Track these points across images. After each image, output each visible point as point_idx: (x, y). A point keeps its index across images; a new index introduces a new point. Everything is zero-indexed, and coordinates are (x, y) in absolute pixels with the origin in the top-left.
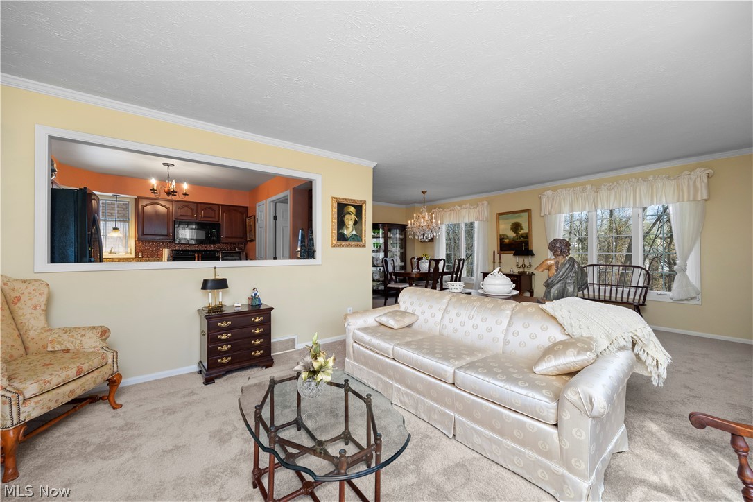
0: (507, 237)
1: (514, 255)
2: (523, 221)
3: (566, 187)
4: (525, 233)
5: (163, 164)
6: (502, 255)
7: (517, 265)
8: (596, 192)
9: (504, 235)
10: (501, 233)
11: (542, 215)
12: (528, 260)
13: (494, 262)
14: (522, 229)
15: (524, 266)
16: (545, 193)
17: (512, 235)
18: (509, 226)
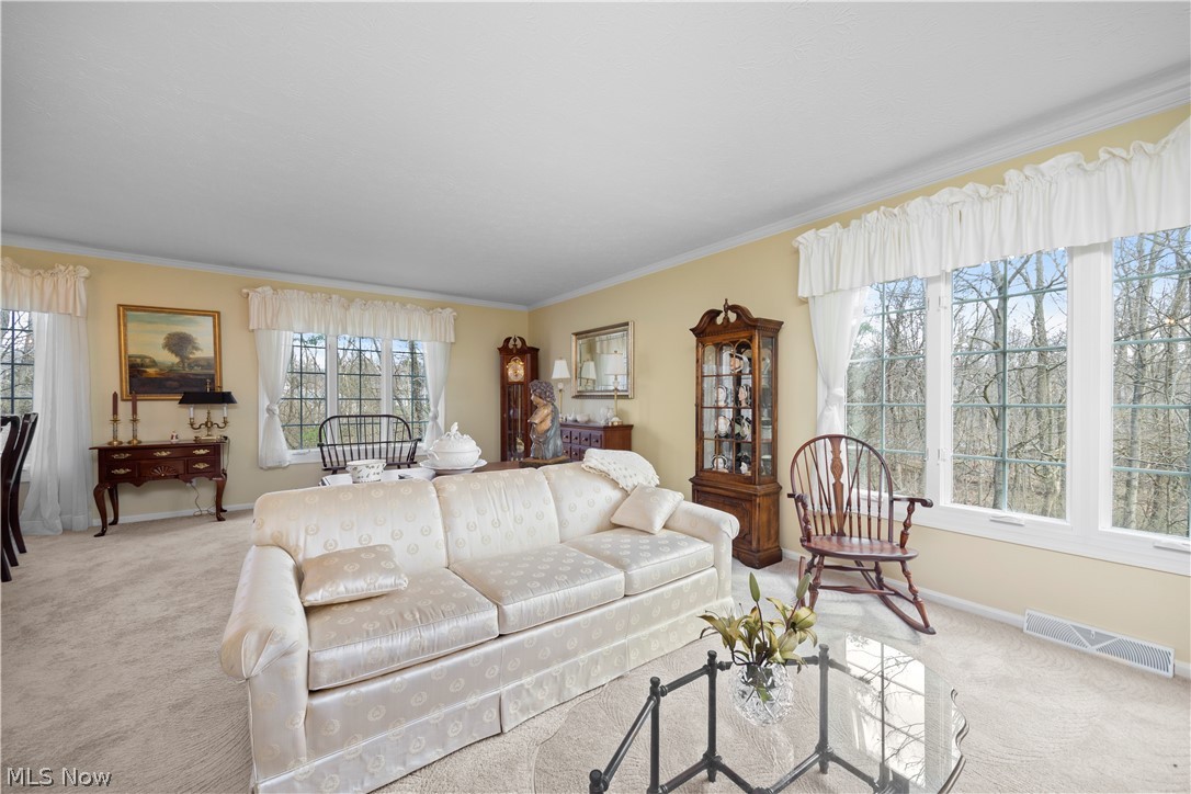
0: (154, 364)
1: (181, 402)
2: (201, 332)
3: (299, 288)
4: (204, 359)
6: (140, 405)
7: (192, 424)
8: (347, 308)
9: (143, 357)
10: (132, 351)
11: (251, 328)
12: (219, 413)
13: (115, 421)
14: (197, 349)
15: (209, 425)
16: (259, 289)
17: (168, 358)
18: (161, 340)
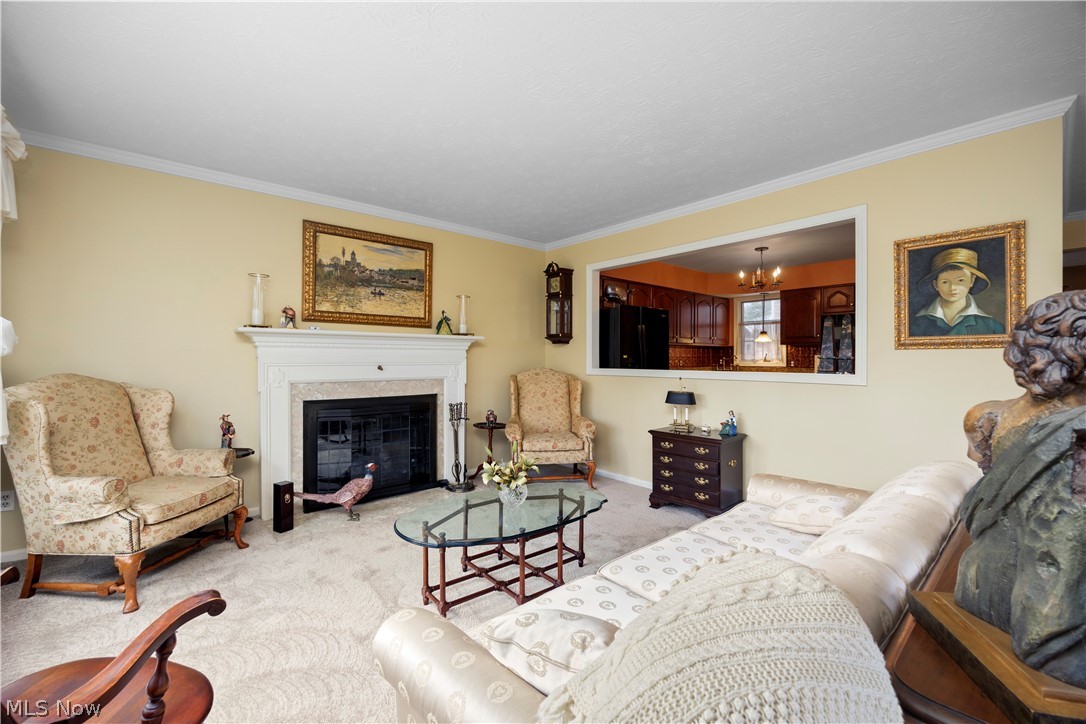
5: (756, 249)
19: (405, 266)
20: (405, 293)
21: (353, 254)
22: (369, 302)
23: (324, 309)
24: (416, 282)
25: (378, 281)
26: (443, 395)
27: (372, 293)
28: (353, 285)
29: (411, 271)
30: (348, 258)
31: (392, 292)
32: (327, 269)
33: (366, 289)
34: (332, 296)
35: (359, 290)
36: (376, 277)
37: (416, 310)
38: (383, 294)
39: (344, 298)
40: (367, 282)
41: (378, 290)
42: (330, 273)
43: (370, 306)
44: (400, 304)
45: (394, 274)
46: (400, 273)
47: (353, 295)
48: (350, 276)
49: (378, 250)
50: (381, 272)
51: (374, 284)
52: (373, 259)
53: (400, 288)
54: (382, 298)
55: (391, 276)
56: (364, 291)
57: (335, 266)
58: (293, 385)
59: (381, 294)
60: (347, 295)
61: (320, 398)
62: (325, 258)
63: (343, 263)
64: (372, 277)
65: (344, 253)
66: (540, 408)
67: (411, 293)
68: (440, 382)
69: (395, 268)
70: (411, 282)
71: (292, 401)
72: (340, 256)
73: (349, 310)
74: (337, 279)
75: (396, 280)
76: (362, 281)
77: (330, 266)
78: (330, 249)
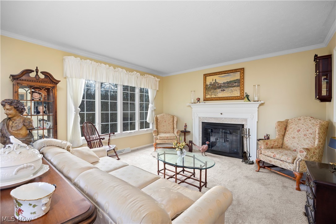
19: (232, 79)
20: (232, 89)
21: (216, 80)
22: (220, 94)
23: (208, 97)
24: (236, 84)
25: (223, 86)
26: (247, 125)
27: (221, 90)
28: (215, 89)
29: (235, 80)
30: (214, 81)
31: (228, 89)
32: (208, 86)
33: (219, 89)
34: (210, 93)
35: (217, 90)
36: (222, 85)
37: (237, 93)
38: (225, 90)
39: (213, 93)
40: (219, 87)
41: (223, 89)
42: (209, 87)
43: (221, 94)
44: (230, 93)
45: (228, 83)
46: (231, 82)
47: (215, 92)
48: (215, 87)
49: (223, 76)
50: (224, 83)
51: (222, 87)
52: (221, 80)
53: (231, 87)
54: (224, 91)
55: (227, 84)
56: (219, 90)
57: (211, 85)
58: (200, 118)
59: (224, 90)
60: (214, 92)
61: (206, 122)
62: (208, 83)
63: (213, 83)
64: (221, 85)
65: (213, 80)
66: (294, 138)
67: (234, 88)
68: (246, 120)
69: (228, 81)
70: (234, 84)
71: (200, 122)
72: (212, 82)
73: (214, 96)
74: (211, 88)
75: (229, 85)
76: (218, 87)
77: (209, 85)
78: (210, 80)
